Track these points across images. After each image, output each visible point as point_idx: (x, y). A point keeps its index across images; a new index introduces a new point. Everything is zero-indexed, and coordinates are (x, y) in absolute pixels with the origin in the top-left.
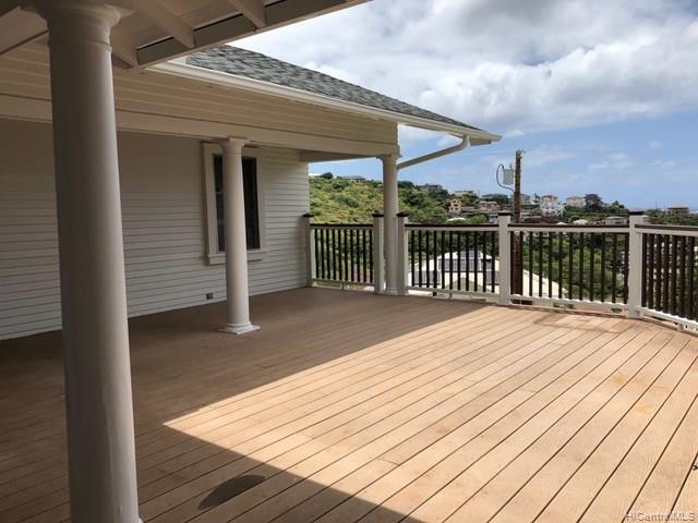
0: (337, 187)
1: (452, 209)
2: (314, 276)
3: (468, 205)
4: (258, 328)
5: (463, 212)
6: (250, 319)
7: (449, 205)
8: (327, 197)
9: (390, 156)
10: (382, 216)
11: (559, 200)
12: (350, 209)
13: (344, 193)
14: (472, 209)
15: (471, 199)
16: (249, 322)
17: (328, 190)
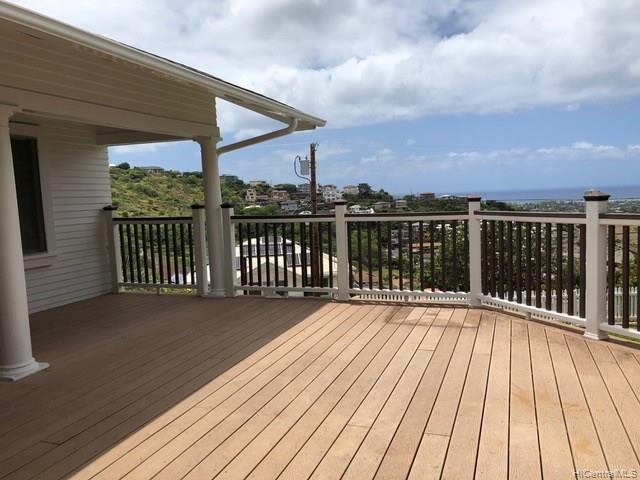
0: (134, 177)
1: (249, 198)
2: (121, 279)
3: (262, 194)
4: (47, 365)
5: (259, 200)
6: (34, 356)
7: (245, 194)
8: (124, 186)
9: (209, 138)
10: (202, 207)
11: (338, 188)
12: (150, 198)
13: (142, 183)
14: (265, 197)
15: (264, 188)
16: (33, 359)
17: (126, 181)
